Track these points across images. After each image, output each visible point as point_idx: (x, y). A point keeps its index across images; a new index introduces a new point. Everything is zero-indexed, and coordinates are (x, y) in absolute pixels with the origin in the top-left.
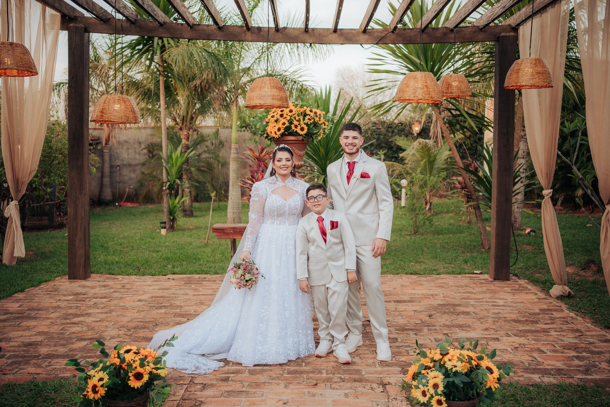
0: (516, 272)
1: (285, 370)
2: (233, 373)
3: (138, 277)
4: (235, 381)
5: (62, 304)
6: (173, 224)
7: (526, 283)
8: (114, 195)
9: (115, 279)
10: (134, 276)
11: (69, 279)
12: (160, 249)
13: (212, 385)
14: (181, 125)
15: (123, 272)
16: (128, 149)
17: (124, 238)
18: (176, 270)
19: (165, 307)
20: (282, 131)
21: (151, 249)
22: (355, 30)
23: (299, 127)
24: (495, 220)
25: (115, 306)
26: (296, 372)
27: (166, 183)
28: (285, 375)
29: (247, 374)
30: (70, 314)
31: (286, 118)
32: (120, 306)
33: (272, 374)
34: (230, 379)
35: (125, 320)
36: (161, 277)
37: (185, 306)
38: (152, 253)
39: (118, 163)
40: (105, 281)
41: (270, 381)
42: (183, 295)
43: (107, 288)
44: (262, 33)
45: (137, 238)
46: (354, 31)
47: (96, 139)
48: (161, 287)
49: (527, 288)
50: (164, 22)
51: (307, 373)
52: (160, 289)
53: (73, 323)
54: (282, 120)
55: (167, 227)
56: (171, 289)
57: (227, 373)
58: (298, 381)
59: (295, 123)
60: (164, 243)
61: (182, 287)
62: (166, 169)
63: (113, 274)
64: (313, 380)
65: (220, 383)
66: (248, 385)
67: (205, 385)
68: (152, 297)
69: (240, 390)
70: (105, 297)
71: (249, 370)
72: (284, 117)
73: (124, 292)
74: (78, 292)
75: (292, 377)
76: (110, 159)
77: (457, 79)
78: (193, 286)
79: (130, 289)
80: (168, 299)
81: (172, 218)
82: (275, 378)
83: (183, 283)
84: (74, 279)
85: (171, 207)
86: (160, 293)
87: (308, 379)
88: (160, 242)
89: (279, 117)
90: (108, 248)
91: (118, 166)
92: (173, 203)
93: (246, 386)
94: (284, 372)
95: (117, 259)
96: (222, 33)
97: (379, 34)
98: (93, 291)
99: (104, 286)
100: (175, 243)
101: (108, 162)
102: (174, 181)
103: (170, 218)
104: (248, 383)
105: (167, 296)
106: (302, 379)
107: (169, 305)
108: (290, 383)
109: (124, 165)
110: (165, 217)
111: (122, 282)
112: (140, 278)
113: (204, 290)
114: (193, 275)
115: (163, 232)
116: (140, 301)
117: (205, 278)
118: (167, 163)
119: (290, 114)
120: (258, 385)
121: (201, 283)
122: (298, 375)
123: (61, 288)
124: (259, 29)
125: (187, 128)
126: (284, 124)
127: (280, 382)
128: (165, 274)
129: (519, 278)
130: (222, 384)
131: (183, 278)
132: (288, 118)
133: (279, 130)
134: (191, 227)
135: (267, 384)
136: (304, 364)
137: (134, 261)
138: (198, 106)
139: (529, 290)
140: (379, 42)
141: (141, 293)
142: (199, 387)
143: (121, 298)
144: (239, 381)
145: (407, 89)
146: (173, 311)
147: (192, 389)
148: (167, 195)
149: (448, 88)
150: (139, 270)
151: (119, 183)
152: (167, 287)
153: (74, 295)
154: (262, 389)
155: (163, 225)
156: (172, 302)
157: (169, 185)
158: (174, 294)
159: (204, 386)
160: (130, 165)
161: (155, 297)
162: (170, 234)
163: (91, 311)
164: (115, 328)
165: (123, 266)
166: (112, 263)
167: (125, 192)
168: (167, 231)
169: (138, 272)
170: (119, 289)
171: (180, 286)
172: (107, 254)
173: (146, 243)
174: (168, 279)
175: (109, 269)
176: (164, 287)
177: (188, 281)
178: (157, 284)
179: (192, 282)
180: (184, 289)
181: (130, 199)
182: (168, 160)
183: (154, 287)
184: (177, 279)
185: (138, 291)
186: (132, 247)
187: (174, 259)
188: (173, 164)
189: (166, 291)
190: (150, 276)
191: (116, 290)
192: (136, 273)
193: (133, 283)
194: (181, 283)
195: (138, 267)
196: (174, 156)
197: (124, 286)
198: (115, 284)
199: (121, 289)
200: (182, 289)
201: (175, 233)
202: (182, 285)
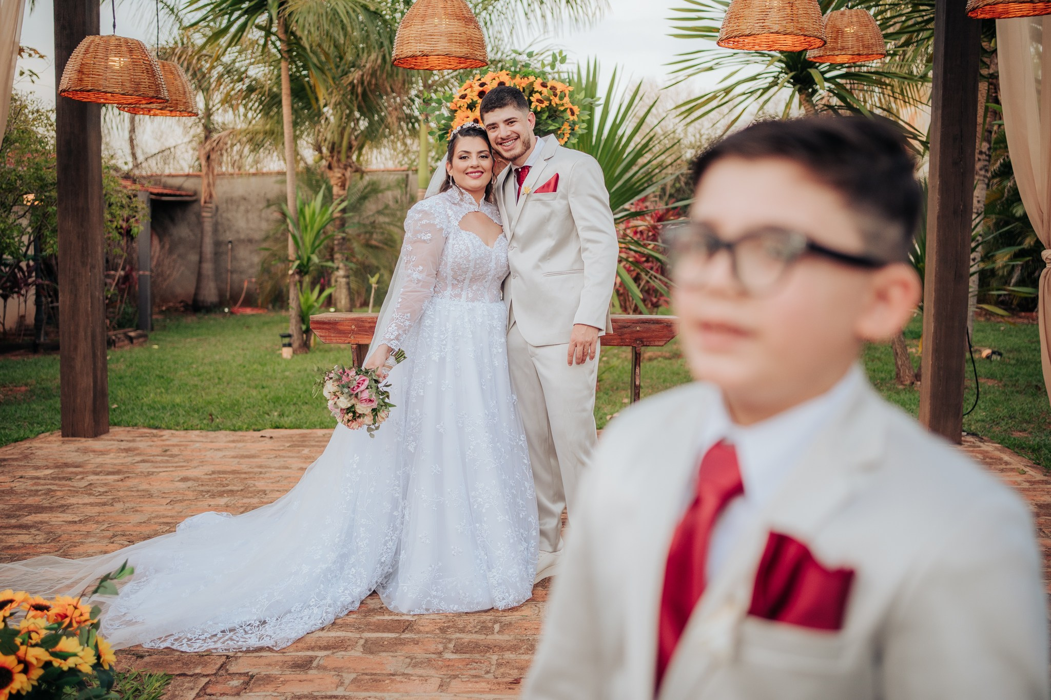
0: (973, 428)
1: (450, 640)
2: (326, 648)
3: (204, 433)
4: (325, 668)
5: (19, 486)
6: (308, 339)
7: (996, 449)
8: (221, 294)
9: (155, 436)
10: (197, 432)
11: (63, 436)
12: (270, 383)
13: (268, 680)
14: (330, 159)
15: (178, 424)
16: (247, 211)
17: (210, 364)
18: (284, 420)
19: (232, 492)
21: (253, 384)
24: (932, 319)
25: (130, 489)
26: (475, 647)
27: (293, 261)
28: (448, 655)
29: (357, 652)
30: (27, 506)
32: (138, 491)
33: (419, 653)
34: (315, 664)
35: (136, 518)
36: (251, 433)
37: (272, 491)
38: (251, 390)
39: (230, 236)
40: (133, 441)
41: (409, 671)
42: (279, 468)
43: (130, 453)
45: (235, 364)
47: (190, 193)
48: (241, 453)
49: (1001, 459)
51: (502, 649)
52: (233, 457)
53: (21, 527)
55: (296, 345)
56: (259, 456)
57: (312, 649)
58: (473, 672)
60: (283, 371)
61: (281, 453)
62: (294, 237)
63: (156, 428)
64: (513, 668)
65: (289, 675)
66: (354, 681)
67: (252, 677)
68: (213, 473)
69: (329, 693)
70: (118, 472)
71: (366, 641)
73: (162, 462)
74: (69, 461)
75: (463, 660)
76: (215, 231)
77: (855, 19)
78: (306, 451)
79: (177, 455)
80: (243, 476)
81: (304, 327)
82: (422, 663)
84: (73, 436)
85: (304, 307)
86: (233, 465)
87: (499, 665)
88: (274, 371)
89: (476, 98)
90: (172, 380)
91: (230, 242)
92: (307, 299)
93: (347, 682)
94: (445, 648)
95: (178, 400)
98: (99, 460)
99: (127, 450)
100: (302, 373)
101: (210, 234)
102: (309, 259)
103: (301, 329)
104: (353, 676)
105: (246, 470)
106: (484, 666)
107: (240, 488)
108: (456, 677)
109: (241, 241)
110: (290, 326)
111: (167, 443)
112: (206, 436)
114: (315, 431)
115: (287, 352)
116: (185, 479)
118: (297, 224)
120: (375, 680)
122: (477, 656)
123: (39, 452)
125: (342, 166)
127: (432, 672)
128: (260, 427)
129: (981, 440)
130: (292, 677)
135: (398, 678)
136: (497, 627)
137: (209, 403)
138: (363, 124)
139: (1007, 463)
141: (194, 463)
142: (235, 683)
143: (150, 474)
144: (335, 669)
145: (747, 12)
146: (245, 500)
147: (219, 688)
148: (295, 285)
149: (836, 39)
150: (212, 420)
151: (232, 272)
152: (253, 452)
153: (57, 467)
154: (383, 691)
155: (286, 340)
156: (250, 482)
157: (299, 266)
158: (260, 467)
159: (250, 681)
160: (250, 241)
161: (219, 472)
162: (300, 357)
163: (73, 500)
164: (104, 537)
165: (184, 413)
166: (164, 408)
167: (242, 289)
168: (294, 352)
169: (208, 425)
170: (154, 456)
171: (279, 450)
172: (163, 390)
173: (248, 372)
174: (262, 437)
175: (152, 418)
176: (245, 453)
177: (299, 441)
178: (235, 447)
179: (307, 443)
180: (284, 457)
181: (250, 301)
182: (298, 220)
183: (227, 453)
184: (279, 438)
185: (191, 460)
186: (219, 379)
187: (288, 400)
188: (306, 227)
189: (247, 460)
190: (228, 432)
191: (146, 458)
192: (203, 426)
193: (187, 445)
194: (284, 446)
195: (211, 415)
196: (308, 212)
197: (166, 451)
198: (151, 446)
199: (158, 455)
200: (281, 456)
201: (309, 355)
202: (282, 450)
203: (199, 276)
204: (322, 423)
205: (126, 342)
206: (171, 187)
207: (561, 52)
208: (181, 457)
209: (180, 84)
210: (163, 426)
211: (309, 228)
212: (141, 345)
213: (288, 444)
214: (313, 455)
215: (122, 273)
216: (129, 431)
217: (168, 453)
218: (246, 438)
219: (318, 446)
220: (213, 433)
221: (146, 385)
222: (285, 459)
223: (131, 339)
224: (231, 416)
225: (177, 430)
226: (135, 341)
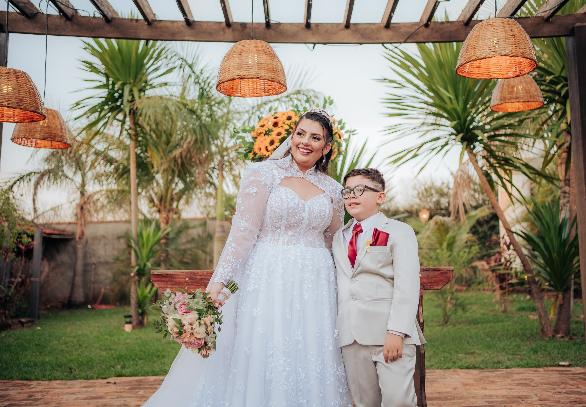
3: (64, 382)
6: (143, 319)
8: (86, 296)
9: (24, 385)
10: (58, 382)
12: (116, 347)
14: (159, 206)
15: (44, 376)
16: (105, 244)
17: (75, 337)
18: (124, 371)
21: (103, 348)
22: (374, 24)
27: (134, 267)
31: (281, 127)
36: (100, 381)
38: (102, 352)
39: (94, 260)
40: (7, 390)
44: (247, 30)
45: (92, 336)
46: (373, 27)
47: (70, 233)
48: (91, 395)
50: (112, 18)
52: (85, 399)
54: (276, 131)
55: (134, 323)
56: (104, 398)
60: (125, 339)
61: (122, 394)
62: (135, 251)
63: (27, 379)
76: (85, 256)
78: (141, 392)
79: (39, 399)
81: (140, 311)
85: (140, 298)
88: (119, 340)
89: (271, 127)
90: (45, 347)
91: (94, 264)
92: (143, 292)
95: (47, 360)
96: (193, 31)
97: (408, 29)
100: (139, 340)
101: (81, 259)
102: (145, 265)
103: (138, 312)
109: (101, 263)
110: (132, 310)
111: (33, 390)
112: (65, 384)
114: (148, 377)
115: (128, 328)
118: (137, 243)
119: (288, 122)
124: (244, 25)
125: (167, 210)
126: (279, 134)
128: (106, 376)
131: (130, 382)
132: (286, 127)
133: (271, 143)
137: (71, 361)
138: (181, 186)
140: (408, 41)
148: (135, 283)
150: (71, 372)
151: (94, 283)
152: (100, 394)
155: (128, 320)
157: (138, 271)
160: (107, 263)
162: (137, 331)
165: (50, 368)
166: (36, 365)
167: (100, 293)
168: (134, 328)
169: (67, 376)
170: (20, 400)
171: (120, 392)
172: (38, 354)
173: (100, 340)
174: (108, 383)
175: (26, 373)
176: (94, 396)
177: (136, 385)
178: (87, 391)
179: (142, 386)
180: (124, 397)
181: (105, 301)
182: (138, 241)
183: (80, 396)
184: (121, 383)
185: (50, 403)
186: (80, 345)
187: (128, 357)
188: (143, 245)
189: (95, 401)
190: (82, 380)
191: (13, 402)
192: (63, 377)
193: (49, 391)
194: (124, 389)
195: (70, 369)
196: (145, 235)
197: (31, 396)
198: (20, 393)
199: (24, 400)
200: (121, 397)
201: (143, 330)
202: (123, 392)
203: (73, 285)
204: (153, 372)
205: (19, 326)
206: (58, 230)
207: (329, 97)
208: (42, 400)
209: (59, 123)
210: (33, 378)
211: (145, 245)
212: (29, 327)
213: (127, 388)
214: (147, 395)
215: (20, 280)
216: (4, 383)
217: (32, 398)
218: (96, 384)
219: (151, 388)
220: (70, 381)
221: (26, 350)
222: (125, 399)
223: (22, 324)
224: (86, 370)
225: (43, 380)
226: (25, 325)
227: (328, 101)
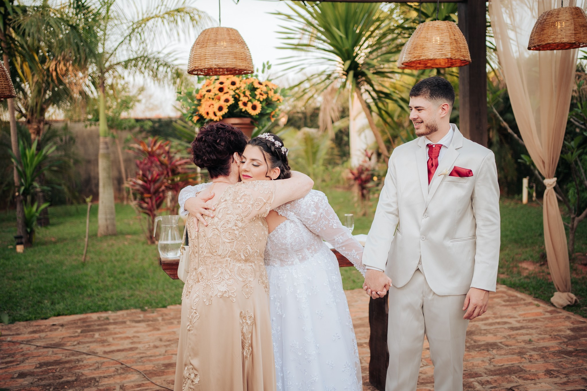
6: (31, 237)
12: (22, 274)
14: (29, 117)
20: (225, 110)
23: (250, 105)
27: (18, 187)
31: (227, 93)
36: (42, 322)
38: (13, 282)
42: (89, 354)
48: (49, 343)
54: (223, 97)
59: (244, 99)
60: (26, 264)
61: (80, 340)
62: (18, 169)
68: (41, 365)
72: (226, 90)
78: (97, 335)
80: (67, 365)
81: (29, 230)
83: (79, 331)
85: (27, 217)
86: (51, 356)
89: (217, 92)
92: (30, 212)
100: (41, 264)
102: (30, 185)
103: (27, 231)
105: (64, 359)
107: (74, 378)
110: (20, 230)
112: (10, 330)
113: (116, 342)
114: (89, 315)
115: (20, 249)
116: (22, 375)
117: (107, 319)
118: (19, 162)
119: (234, 87)
121: (106, 329)
125: (36, 121)
126: (227, 101)
128: (44, 316)
131: (75, 322)
132: (232, 93)
133: (220, 109)
134: (53, 240)
139: (522, 299)
141: (19, 357)
148: (20, 202)
155: (18, 240)
156: (77, 371)
157: (24, 190)
158: (74, 354)
161: (45, 364)
168: (25, 248)
174: (53, 325)
176: (52, 343)
177: (85, 326)
178: (40, 338)
179: (92, 328)
182: (21, 160)
183: (38, 344)
184: (67, 325)
188: (27, 164)
194: (77, 332)
200: (82, 342)
202: (79, 336)
204: (89, 308)
207: (268, 63)
211: (29, 165)
218: (43, 328)
219: (103, 330)
222: (87, 345)
224: (15, 308)
227: (266, 66)
